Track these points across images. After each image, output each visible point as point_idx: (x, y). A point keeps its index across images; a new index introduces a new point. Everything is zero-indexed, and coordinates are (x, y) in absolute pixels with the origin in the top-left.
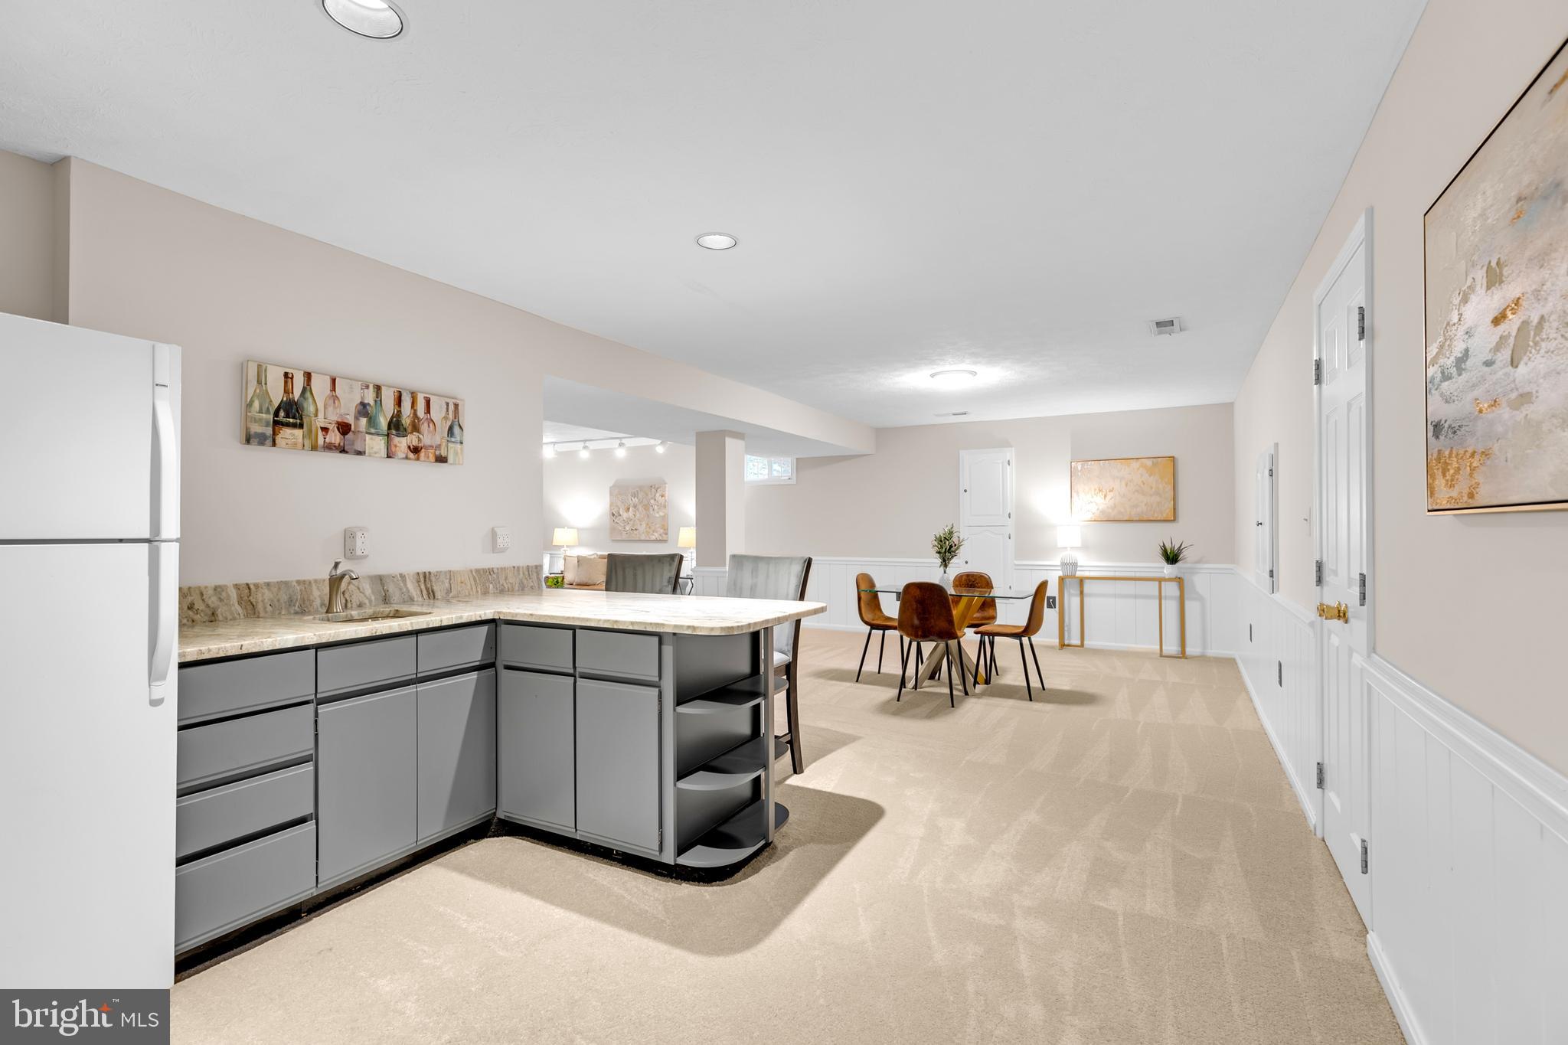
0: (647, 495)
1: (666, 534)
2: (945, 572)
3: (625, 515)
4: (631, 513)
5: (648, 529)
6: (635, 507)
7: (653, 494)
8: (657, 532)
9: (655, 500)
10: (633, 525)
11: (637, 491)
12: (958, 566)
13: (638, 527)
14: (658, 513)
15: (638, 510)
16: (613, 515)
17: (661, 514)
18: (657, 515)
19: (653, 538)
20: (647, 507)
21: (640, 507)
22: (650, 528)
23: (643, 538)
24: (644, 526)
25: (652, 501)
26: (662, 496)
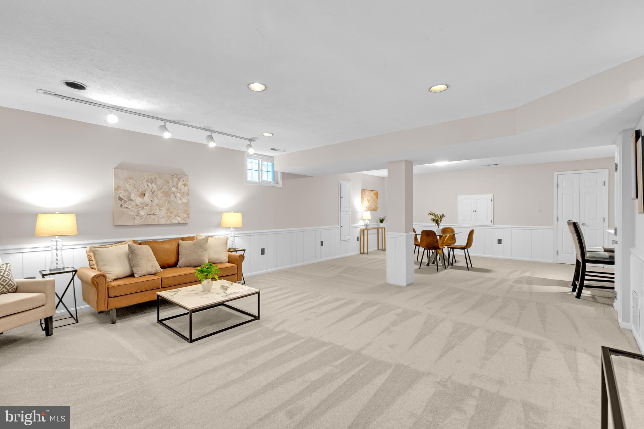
0: (168, 182)
1: (188, 218)
2: (439, 227)
3: (139, 200)
4: (147, 198)
5: (169, 214)
6: (152, 192)
7: (175, 183)
8: (179, 217)
9: (177, 188)
10: (151, 210)
11: (155, 178)
12: (443, 225)
13: (157, 212)
14: (180, 199)
15: (156, 196)
16: (121, 199)
17: (185, 200)
18: (180, 202)
19: (175, 221)
20: (167, 194)
21: (159, 194)
22: (171, 213)
23: (163, 221)
24: (164, 211)
25: (174, 189)
26: (185, 185)
